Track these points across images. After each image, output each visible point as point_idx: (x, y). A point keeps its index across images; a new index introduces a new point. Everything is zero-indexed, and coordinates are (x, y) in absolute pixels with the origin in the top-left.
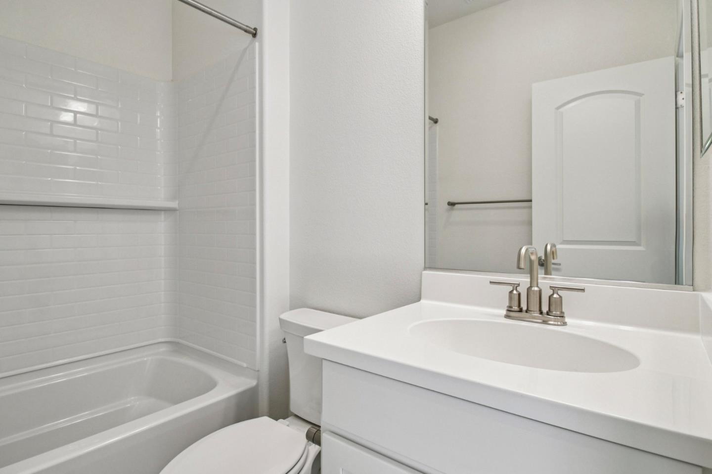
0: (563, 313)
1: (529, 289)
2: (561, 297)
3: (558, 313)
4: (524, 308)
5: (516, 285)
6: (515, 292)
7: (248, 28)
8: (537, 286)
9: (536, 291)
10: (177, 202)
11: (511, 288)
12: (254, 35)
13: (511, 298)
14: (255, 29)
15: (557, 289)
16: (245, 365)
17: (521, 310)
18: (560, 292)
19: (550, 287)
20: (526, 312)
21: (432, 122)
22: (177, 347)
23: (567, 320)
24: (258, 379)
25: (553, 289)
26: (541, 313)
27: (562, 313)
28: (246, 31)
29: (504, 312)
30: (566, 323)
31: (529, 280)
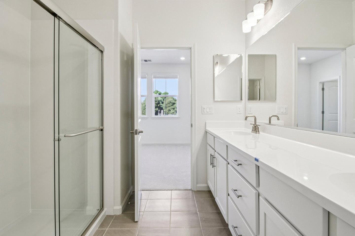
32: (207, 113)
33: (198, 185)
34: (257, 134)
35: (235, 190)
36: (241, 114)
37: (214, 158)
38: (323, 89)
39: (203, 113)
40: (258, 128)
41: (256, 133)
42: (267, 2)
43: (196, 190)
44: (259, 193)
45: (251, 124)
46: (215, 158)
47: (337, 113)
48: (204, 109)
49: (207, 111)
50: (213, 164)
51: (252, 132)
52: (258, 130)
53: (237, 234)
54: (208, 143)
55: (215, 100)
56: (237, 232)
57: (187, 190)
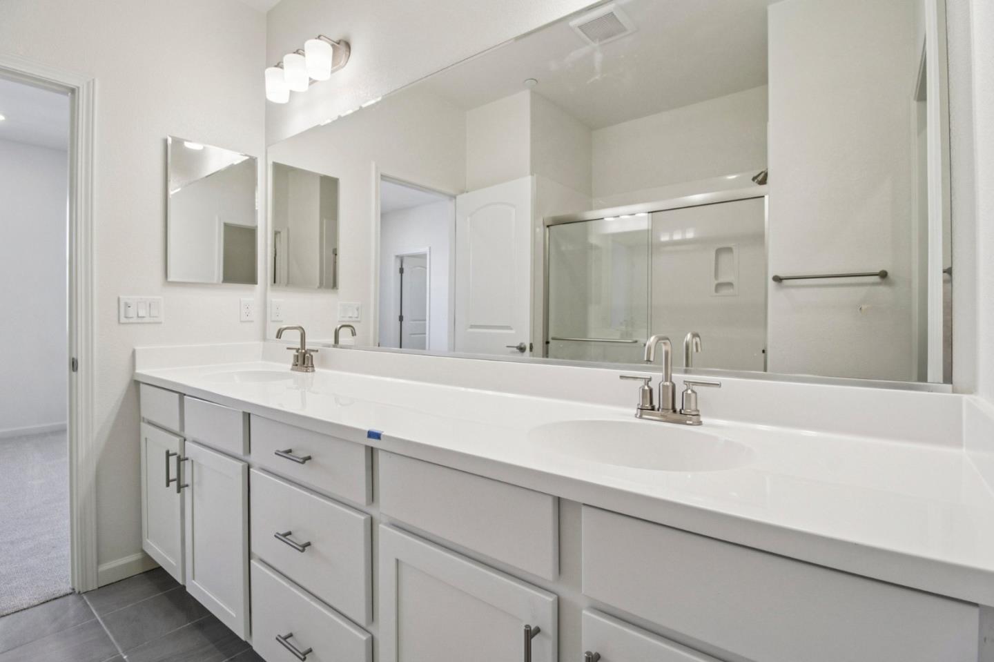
32: (140, 320)
33: (105, 567)
34: (308, 373)
35: (285, 535)
36: (252, 321)
37: (182, 463)
38: (401, 271)
39: (123, 320)
40: (312, 356)
41: (307, 371)
42: (337, 45)
43: (96, 587)
44: (372, 519)
45: (288, 348)
46: (187, 459)
47: (425, 320)
48: (128, 306)
49: (140, 315)
50: (179, 479)
51: (292, 369)
52: (312, 364)
53: (298, 651)
54: (145, 417)
55: (170, 279)
56: (296, 647)
57: (56, 599)
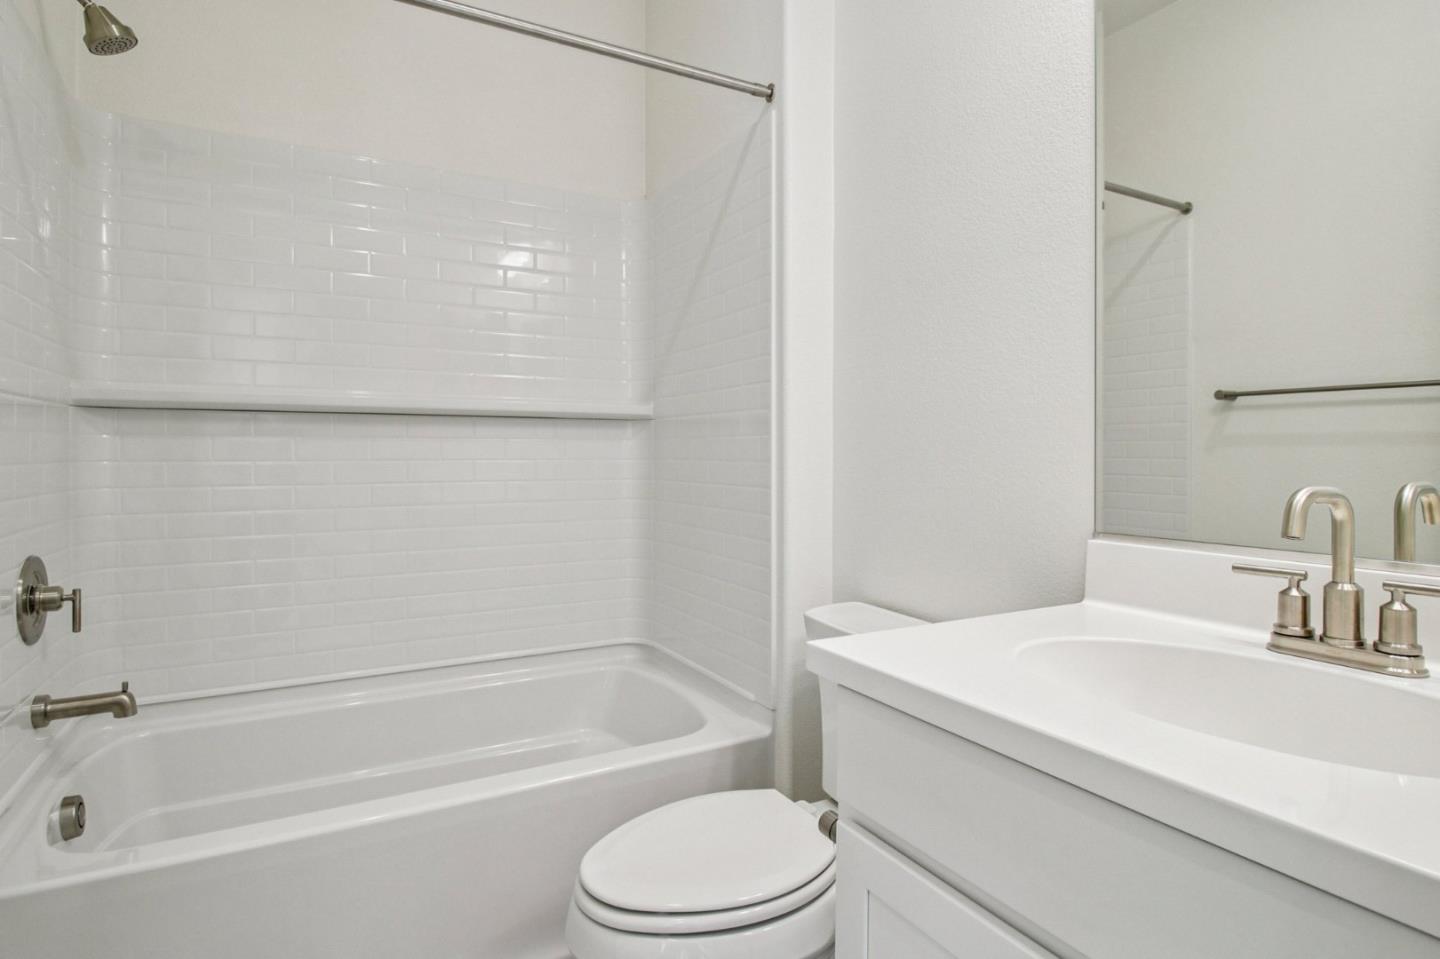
0: (1420, 648)
1: (1329, 588)
2: (1412, 610)
3: (1404, 647)
4: (1319, 632)
5: (1297, 578)
6: (1294, 592)
7: (757, 88)
8: (1351, 581)
9: (1347, 593)
10: (652, 406)
11: (1283, 583)
12: (770, 97)
13: (1283, 607)
14: (771, 87)
15: (1400, 590)
16: (752, 696)
17: (1309, 636)
18: (1412, 599)
19: (1385, 585)
20: (1321, 639)
21: (1177, 212)
22: (649, 653)
23: (1428, 665)
24: (774, 725)
25: (1392, 589)
26: (1360, 644)
27: (1414, 646)
28: (754, 93)
29: (1266, 637)
30: (1426, 671)
31: (1331, 567)
